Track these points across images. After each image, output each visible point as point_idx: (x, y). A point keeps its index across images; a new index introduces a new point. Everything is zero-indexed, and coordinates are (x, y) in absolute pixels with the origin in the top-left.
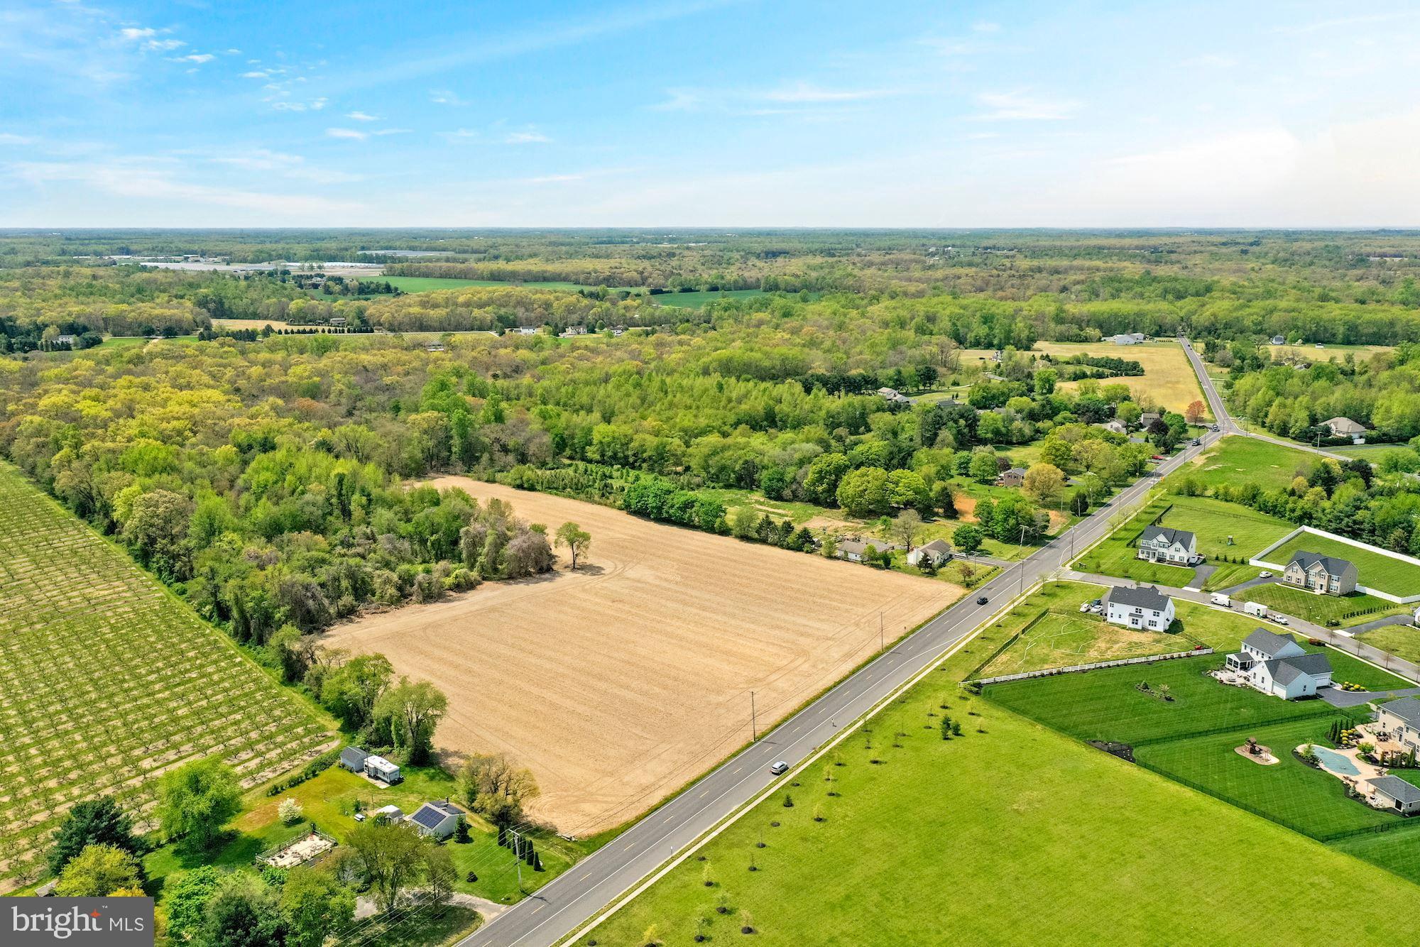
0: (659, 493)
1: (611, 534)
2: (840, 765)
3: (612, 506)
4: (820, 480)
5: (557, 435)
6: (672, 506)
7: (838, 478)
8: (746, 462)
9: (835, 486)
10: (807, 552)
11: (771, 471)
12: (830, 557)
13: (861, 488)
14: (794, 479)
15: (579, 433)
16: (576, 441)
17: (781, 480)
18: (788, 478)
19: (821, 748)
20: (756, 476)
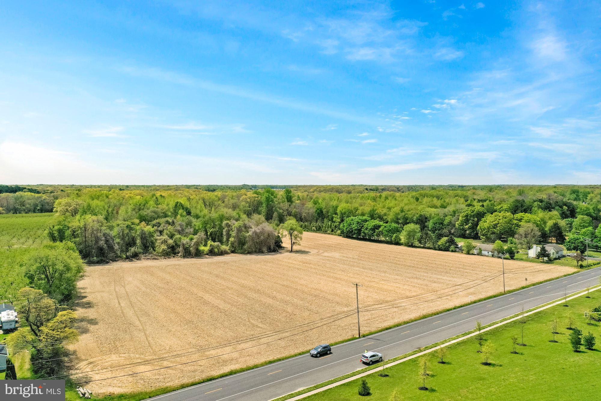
0: (360, 221)
1: (326, 242)
2: (443, 363)
3: (335, 235)
4: (467, 221)
5: (318, 209)
6: (366, 229)
7: (479, 220)
8: (421, 216)
9: (477, 225)
10: (452, 251)
11: (435, 219)
12: (468, 253)
13: (494, 223)
14: (450, 222)
15: (331, 210)
16: (329, 214)
17: (442, 224)
18: (446, 222)
19: (426, 348)
20: (426, 224)
